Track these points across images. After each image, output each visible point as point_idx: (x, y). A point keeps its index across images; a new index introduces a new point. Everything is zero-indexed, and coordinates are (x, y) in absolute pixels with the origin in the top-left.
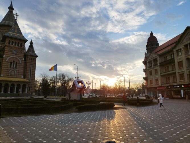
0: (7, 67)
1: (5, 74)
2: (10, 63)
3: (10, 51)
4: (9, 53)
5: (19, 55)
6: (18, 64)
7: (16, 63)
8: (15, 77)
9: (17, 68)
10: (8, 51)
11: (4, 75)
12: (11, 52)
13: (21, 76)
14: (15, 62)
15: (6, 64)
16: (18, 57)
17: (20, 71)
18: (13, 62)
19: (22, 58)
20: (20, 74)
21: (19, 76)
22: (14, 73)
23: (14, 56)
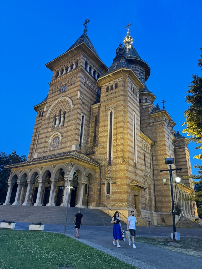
0: (46, 131)
1: (41, 150)
2: (52, 120)
3: (55, 92)
4: (53, 96)
5: (71, 91)
6: (67, 115)
7: (65, 113)
9: (66, 125)
10: (53, 93)
11: (40, 153)
12: (57, 93)
13: (71, 146)
14: (62, 113)
15: (46, 125)
16: (67, 96)
17: (70, 131)
18: (58, 114)
19: (75, 94)
20: (69, 141)
21: (66, 145)
22: (58, 142)
23: (60, 99)
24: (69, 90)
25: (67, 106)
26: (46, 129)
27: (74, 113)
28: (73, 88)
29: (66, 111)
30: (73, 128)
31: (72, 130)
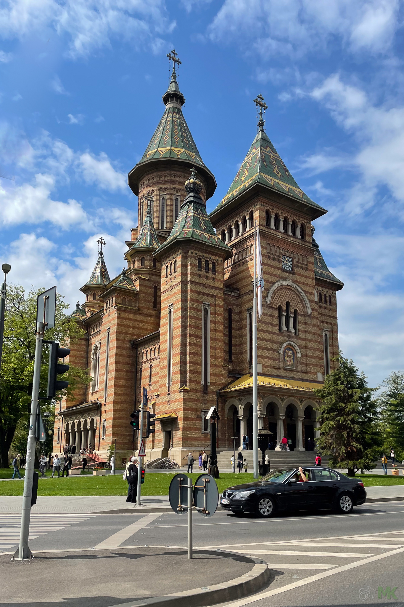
0: (270, 328)
1: (268, 362)
2: (276, 313)
3: (274, 259)
4: (272, 267)
5: (304, 280)
6: (300, 319)
7: (295, 313)
8: (299, 375)
9: (301, 335)
10: (269, 258)
11: (267, 366)
12: (276, 264)
13: (316, 374)
14: (292, 310)
15: (268, 317)
16: (299, 284)
17: (312, 349)
18: (285, 308)
19: (311, 291)
20: (313, 364)
21: (309, 370)
22: (293, 359)
23: (287, 282)
24: (300, 275)
25: (299, 302)
26: (268, 324)
27: (312, 323)
28: (307, 277)
29: (299, 311)
30: (315, 347)
31: (314, 350)
